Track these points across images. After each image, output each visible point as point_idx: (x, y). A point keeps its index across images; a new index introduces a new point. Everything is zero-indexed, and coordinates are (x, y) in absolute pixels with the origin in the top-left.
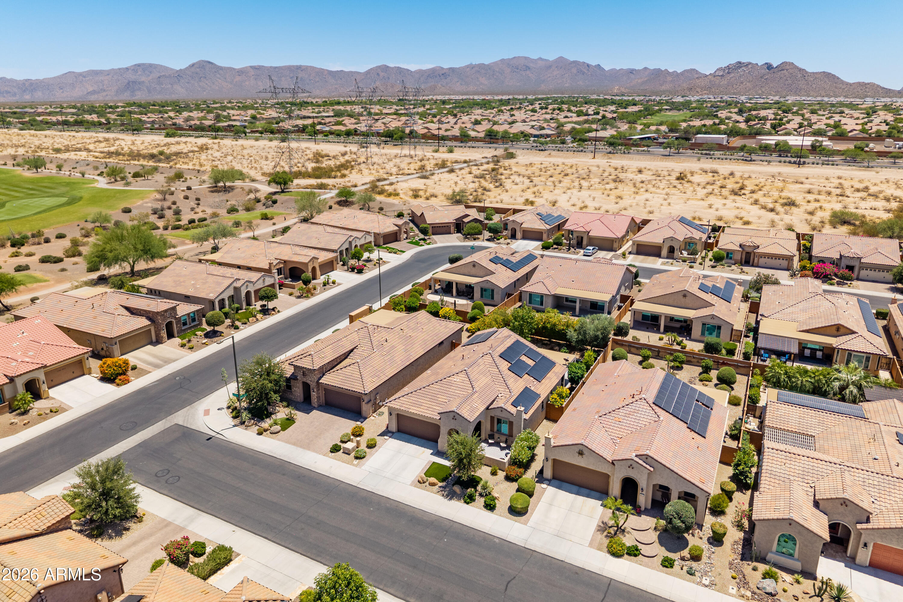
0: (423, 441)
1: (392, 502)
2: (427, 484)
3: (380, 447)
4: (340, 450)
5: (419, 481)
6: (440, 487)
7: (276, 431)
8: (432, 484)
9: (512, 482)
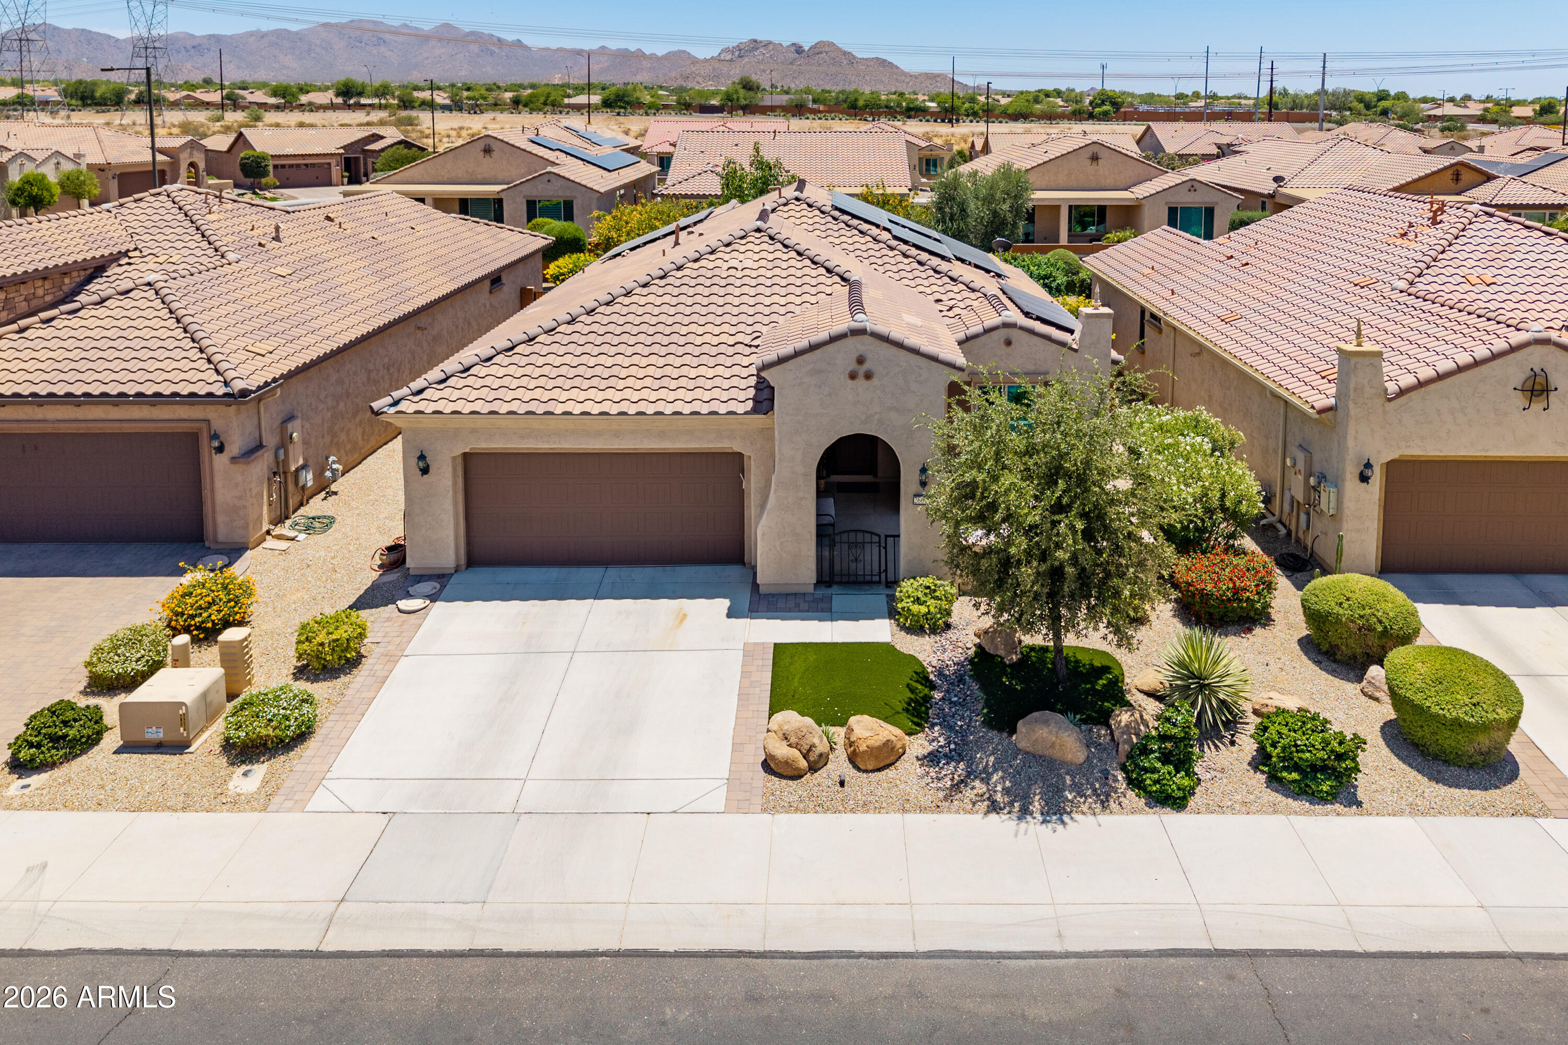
2: (839, 764)
3: (392, 659)
5: (770, 766)
6: (932, 759)
8: (877, 760)
9: (1250, 630)
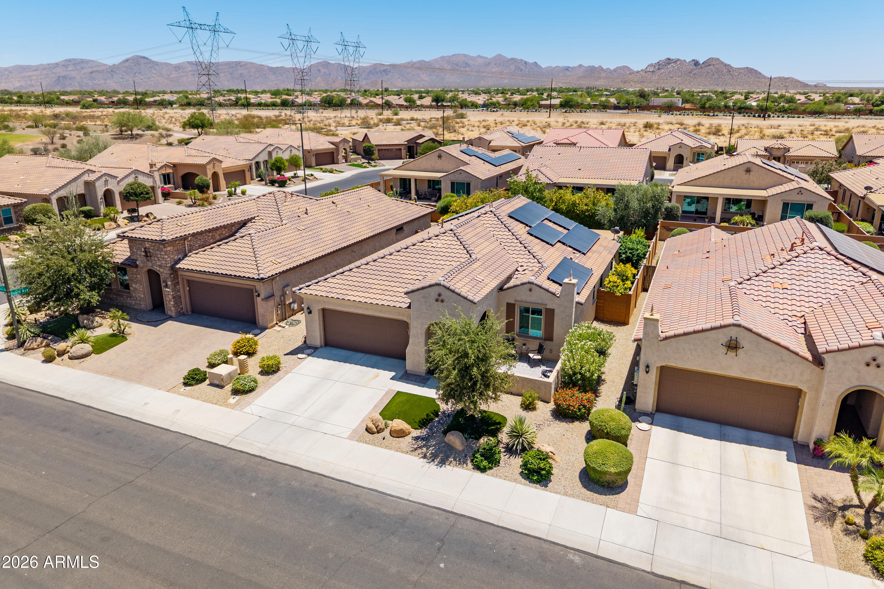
0: (375, 358)
1: (305, 474)
2: (386, 433)
3: (287, 373)
4: (204, 380)
5: (368, 430)
6: (416, 438)
7: (80, 353)
8: (399, 434)
9: (573, 422)
